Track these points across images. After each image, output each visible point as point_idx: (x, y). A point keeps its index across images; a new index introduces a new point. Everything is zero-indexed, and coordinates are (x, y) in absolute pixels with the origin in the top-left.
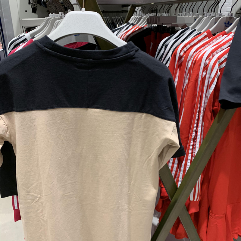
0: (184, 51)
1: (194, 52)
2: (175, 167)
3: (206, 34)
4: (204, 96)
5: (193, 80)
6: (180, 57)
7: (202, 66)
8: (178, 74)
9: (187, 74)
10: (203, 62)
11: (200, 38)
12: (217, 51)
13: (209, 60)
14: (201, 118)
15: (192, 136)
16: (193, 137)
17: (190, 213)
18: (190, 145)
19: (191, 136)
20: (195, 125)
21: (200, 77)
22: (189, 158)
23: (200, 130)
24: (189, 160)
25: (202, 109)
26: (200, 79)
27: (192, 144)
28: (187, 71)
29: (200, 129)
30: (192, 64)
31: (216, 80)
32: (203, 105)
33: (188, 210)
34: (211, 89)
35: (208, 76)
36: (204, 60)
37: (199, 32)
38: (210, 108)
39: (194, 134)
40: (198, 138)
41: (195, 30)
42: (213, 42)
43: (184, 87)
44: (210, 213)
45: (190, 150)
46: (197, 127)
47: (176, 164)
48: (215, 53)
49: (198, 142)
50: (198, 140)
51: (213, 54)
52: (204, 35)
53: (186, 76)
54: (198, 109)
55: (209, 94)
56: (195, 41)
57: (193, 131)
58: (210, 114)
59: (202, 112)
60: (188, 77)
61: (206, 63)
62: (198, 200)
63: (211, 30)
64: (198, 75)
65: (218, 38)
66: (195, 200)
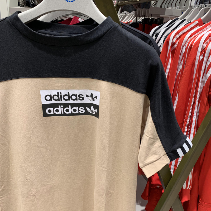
1: (189, 38)
3: (197, 22)
4: (201, 80)
6: (173, 44)
10: (201, 45)
11: (192, 26)
13: (206, 44)
14: (197, 103)
15: (186, 122)
16: (188, 123)
18: (184, 132)
20: (191, 111)
21: (197, 61)
23: (195, 116)
25: (198, 94)
26: (197, 63)
27: (186, 130)
29: (195, 114)
30: (186, 49)
32: (199, 90)
34: (209, 73)
35: (205, 59)
36: (201, 43)
37: (189, 22)
38: (206, 93)
39: (188, 120)
40: (193, 124)
41: (185, 20)
42: (207, 29)
43: (178, 72)
44: (200, 201)
46: (192, 113)
49: (193, 128)
50: (193, 126)
52: (196, 23)
54: (194, 94)
55: (206, 78)
56: (188, 29)
57: (188, 117)
58: (206, 99)
59: (198, 97)
60: (182, 62)
61: (204, 47)
62: (190, 188)
63: (202, 18)
64: (195, 59)
66: (188, 188)
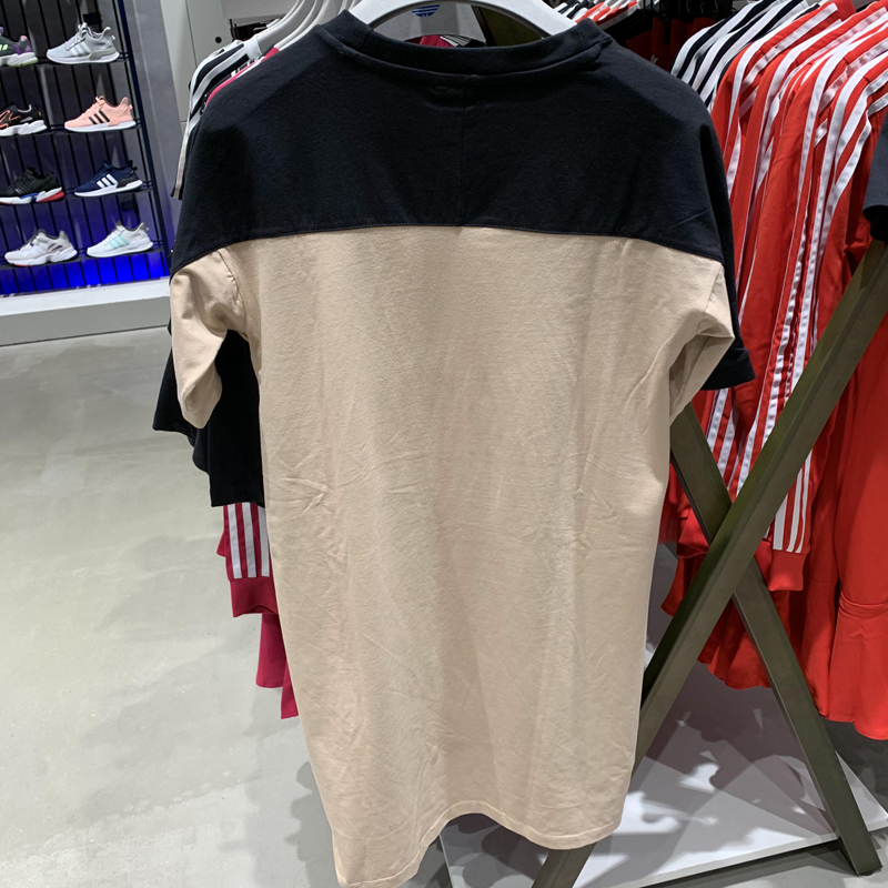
0: (757, 67)
1: (791, 68)
2: (726, 448)
3: (833, 8)
4: (820, 205)
5: (784, 154)
6: (747, 90)
7: (814, 108)
8: (738, 146)
9: (766, 140)
10: (817, 94)
11: (813, 23)
12: (865, 56)
13: (837, 89)
14: (810, 278)
15: (779, 338)
16: (785, 342)
17: (772, 589)
18: (773, 371)
19: (777, 341)
20: (792, 303)
21: (807, 143)
22: (773, 411)
23: (805, 318)
24: (771, 417)
25: (814, 247)
26: (806, 152)
27: (780, 365)
28: (768, 132)
29: (805, 313)
31: (858, 149)
32: (815, 235)
33: (766, 580)
34: (843, 181)
35: (831, 138)
36: (819, 86)
37: (813, 5)
38: (838, 245)
39: (786, 334)
40: (798, 344)
42: (855, 32)
43: (759, 184)
44: (841, 602)
45: (775, 386)
46: (797, 310)
47: (729, 439)
48: (857, 62)
49: (800, 358)
50: (800, 352)
51: (852, 65)
52: (829, 11)
53: (763, 150)
54: (801, 250)
55: (835, 197)
56: (798, 34)
57: (783, 323)
58: (839, 263)
59: (813, 257)
60: (770, 150)
61: (828, 97)
62: (799, 551)
64: (801, 136)
65: (872, 17)
66: (790, 549)
